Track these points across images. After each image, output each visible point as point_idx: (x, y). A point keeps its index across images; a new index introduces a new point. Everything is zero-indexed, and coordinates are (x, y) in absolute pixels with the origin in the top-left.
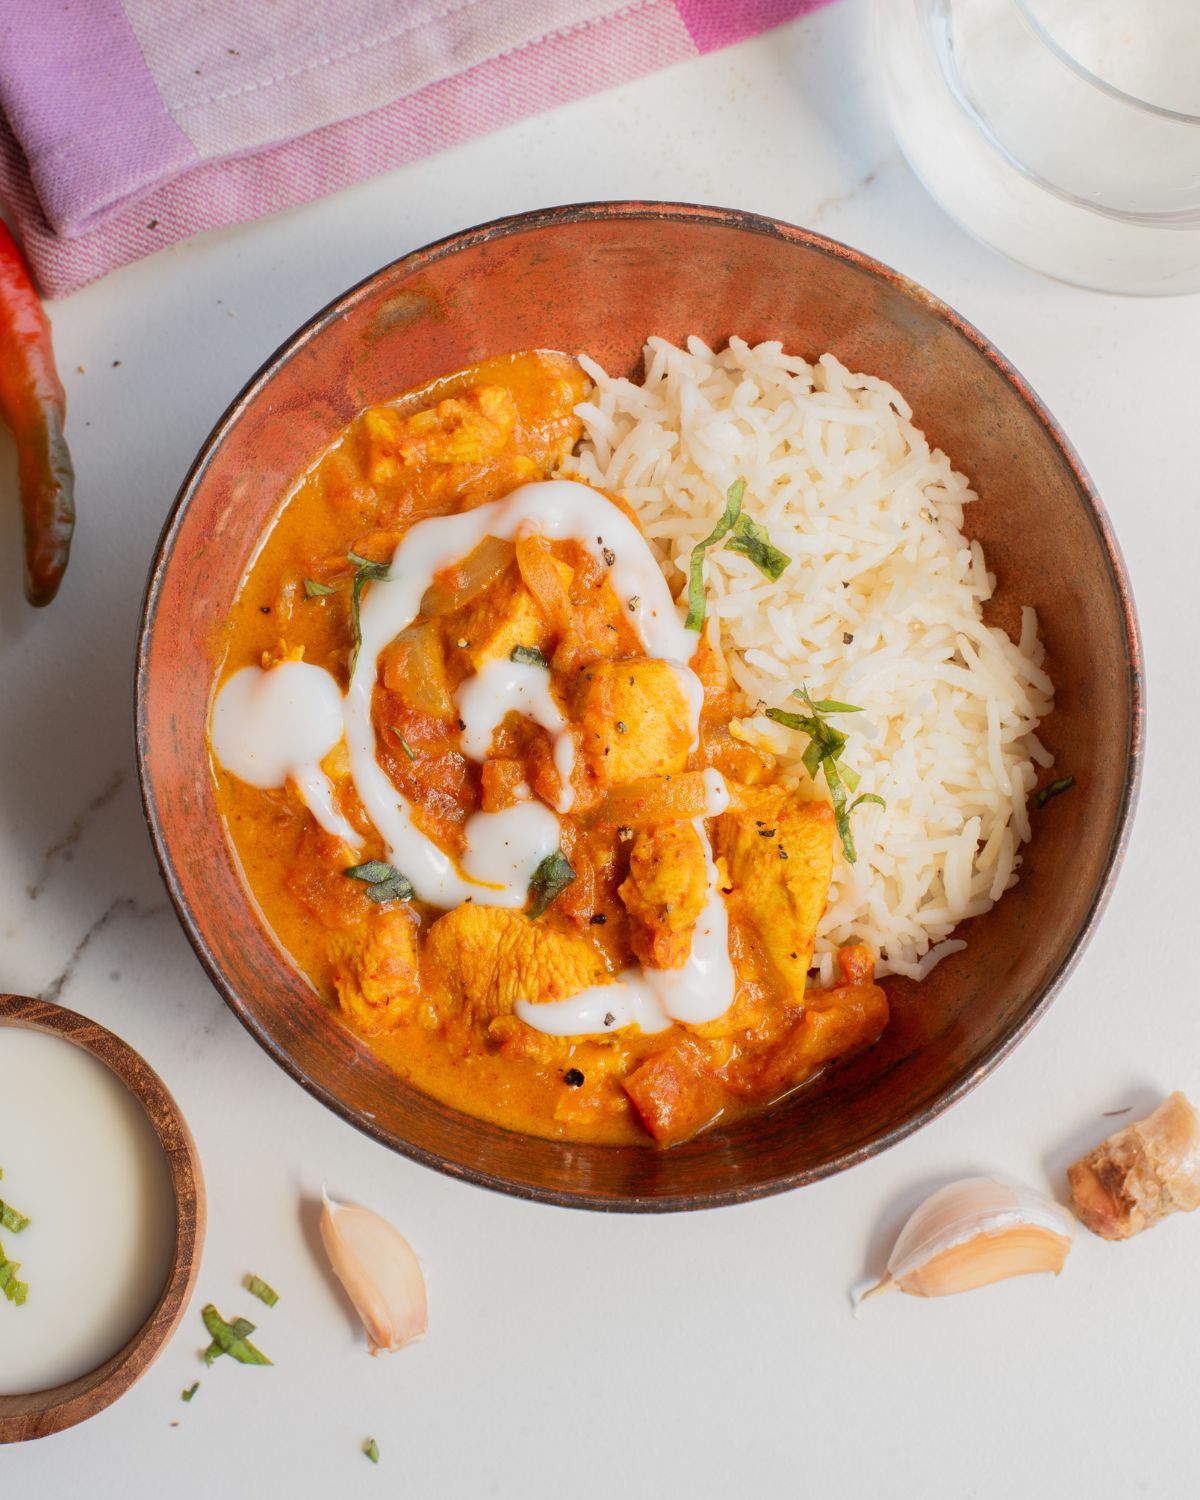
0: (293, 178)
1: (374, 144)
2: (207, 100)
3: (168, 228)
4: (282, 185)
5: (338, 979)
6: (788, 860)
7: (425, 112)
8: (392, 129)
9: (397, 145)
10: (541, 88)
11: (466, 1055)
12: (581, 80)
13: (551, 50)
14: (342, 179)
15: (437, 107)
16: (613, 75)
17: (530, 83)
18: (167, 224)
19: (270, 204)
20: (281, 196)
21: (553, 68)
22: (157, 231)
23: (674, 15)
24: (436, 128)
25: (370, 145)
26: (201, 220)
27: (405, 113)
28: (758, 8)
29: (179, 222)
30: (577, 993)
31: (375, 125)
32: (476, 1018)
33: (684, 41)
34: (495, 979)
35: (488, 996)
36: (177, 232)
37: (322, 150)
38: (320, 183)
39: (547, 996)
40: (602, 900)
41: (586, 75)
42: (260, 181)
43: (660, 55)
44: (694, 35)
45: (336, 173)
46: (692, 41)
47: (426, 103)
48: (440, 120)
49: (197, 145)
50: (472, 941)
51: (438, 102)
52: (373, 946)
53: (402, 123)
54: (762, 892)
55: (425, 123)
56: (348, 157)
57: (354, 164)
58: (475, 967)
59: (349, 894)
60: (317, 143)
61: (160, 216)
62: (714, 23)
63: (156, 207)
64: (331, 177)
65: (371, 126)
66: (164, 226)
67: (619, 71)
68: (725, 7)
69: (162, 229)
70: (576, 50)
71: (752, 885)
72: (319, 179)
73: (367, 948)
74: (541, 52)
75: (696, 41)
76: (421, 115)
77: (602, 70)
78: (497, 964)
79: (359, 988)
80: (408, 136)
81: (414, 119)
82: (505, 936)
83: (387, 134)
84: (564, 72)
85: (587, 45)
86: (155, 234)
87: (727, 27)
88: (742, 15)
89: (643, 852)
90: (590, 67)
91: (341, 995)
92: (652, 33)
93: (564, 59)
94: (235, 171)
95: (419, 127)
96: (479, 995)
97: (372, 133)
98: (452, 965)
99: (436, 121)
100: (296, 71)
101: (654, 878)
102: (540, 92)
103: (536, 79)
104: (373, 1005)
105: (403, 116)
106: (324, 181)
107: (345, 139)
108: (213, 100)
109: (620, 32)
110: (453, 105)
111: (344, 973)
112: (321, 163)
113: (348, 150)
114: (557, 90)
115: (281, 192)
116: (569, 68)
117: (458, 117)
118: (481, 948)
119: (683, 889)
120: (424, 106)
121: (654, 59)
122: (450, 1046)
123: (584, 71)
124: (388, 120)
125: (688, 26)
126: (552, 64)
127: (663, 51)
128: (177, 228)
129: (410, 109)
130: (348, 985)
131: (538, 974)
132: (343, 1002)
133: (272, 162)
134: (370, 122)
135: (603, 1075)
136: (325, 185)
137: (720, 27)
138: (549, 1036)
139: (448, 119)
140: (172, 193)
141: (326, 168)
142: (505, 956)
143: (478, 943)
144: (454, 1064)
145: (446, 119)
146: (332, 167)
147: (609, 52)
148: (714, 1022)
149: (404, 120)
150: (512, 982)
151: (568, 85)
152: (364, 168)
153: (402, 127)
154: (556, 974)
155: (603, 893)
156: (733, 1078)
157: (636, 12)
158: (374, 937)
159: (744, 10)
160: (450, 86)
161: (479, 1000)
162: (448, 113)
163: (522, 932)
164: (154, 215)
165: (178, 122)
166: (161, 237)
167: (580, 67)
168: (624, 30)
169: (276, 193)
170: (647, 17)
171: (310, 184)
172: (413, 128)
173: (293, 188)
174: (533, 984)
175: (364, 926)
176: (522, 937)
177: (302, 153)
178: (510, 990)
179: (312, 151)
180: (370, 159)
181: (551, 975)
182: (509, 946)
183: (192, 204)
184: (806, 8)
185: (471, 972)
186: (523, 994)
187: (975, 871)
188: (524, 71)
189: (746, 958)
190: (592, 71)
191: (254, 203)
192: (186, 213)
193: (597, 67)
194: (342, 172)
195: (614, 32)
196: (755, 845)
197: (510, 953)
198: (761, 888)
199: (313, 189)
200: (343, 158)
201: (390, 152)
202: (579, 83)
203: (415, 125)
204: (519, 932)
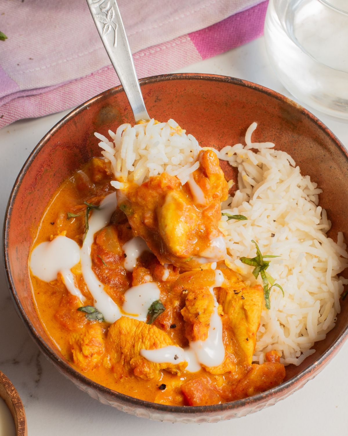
0: (53, 102)
1: (83, 91)
2: (22, 72)
3: (7, 117)
4: (49, 104)
5: (73, 349)
6: (245, 300)
7: (102, 80)
8: (90, 86)
9: (92, 91)
10: (144, 71)
11: (121, 378)
12: (159, 68)
13: (148, 58)
14: (72, 103)
15: (106, 78)
16: (171, 66)
17: (141, 70)
18: (7, 116)
19: (45, 111)
20: (49, 108)
21: (148, 64)
22: (3, 119)
23: (192, 45)
24: (106, 85)
25: (82, 91)
26: (20, 114)
27: (94, 81)
28: (223, 42)
29: (12, 115)
30: (164, 347)
31: (83, 84)
32: (126, 361)
33: (196, 54)
34: (133, 344)
35: (130, 351)
36: (11, 119)
37: (64, 93)
38: (64, 104)
39: (153, 347)
40: (175, 319)
41: (161, 66)
42: (41, 103)
43: (188, 59)
44: (200, 52)
45: (69, 100)
46: (199, 54)
47: (102, 77)
48: (107, 82)
49: (19, 84)
50: (125, 330)
51: (107, 76)
52: (87, 334)
53: (94, 84)
54: (235, 314)
55: (102, 84)
56: (74, 95)
57: (76, 97)
58: (126, 341)
59: (79, 317)
60: (62, 91)
61: (5, 114)
62: (207, 48)
63: (3, 111)
64: (67, 102)
65: (82, 85)
66: (6, 117)
67: (173, 65)
68: (211, 42)
69: (5, 118)
70: (157, 57)
71: (232, 311)
72: (63, 103)
73: (85, 335)
74: (144, 59)
75: (201, 54)
76: (100, 81)
77: (167, 64)
78: (134, 338)
79: (81, 350)
80: (96, 88)
81: (98, 82)
82: (138, 328)
83: (88, 88)
84: (152, 65)
85: (161, 56)
86: (3, 120)
87: (212, 49)
88: (217, 44)
89: (191, 297)
90: (162, 63)
91: (74, 355)
92: (185, 52)
93: (153, 61)
94: (32, 100)
95: (100, 85)
96: (127, 351)
97: (82, 87)
98: (117, 341)
99: (106, 83)
100: (54, 64)
101: (194, 305)
102: (144, 73)
103: (142, 68)
104: (86, 357)
105: (94, 82)
106: (65, 103)
107: (72, 89)
108: (24, 72)
109: (173, 51)
110: (112, 77)
111: (75, 346)
112: (64, 97)
113: (74, 93)
114: (150, 72)
115: (49, 107)
116: (154, 64)
117: (114, 81)
118: (128, 333)
119: (205, 307)
120: (102, 78)
121: (186, 61)
122: (115, 375)
123: (160, 65)
124: (88, 83)
125: (198, 49)
126: (148, 63)
127: (189, 58)
128: (11, 117)
129: (96, 79)
130: (77, 350)
131: (150, 340)
132: (75, 358)
133: (46, 97)
134: (81, 84)
135: (174, 387)
136: (65, 105)
137: (209, 49)
138: (153, 363)
139: (111, 82)
140: (9, 106)
141: (66, 99)
142: (137, 335)
143: (127, 331)
144: (116, 382)
145: (109, 82)
146: (68, 99)
147: (169, 58)
148: (217, 367)
149: (94, 83)
150: (140, 343)
151: (154, 70)
152: (80, 99)
153: (94, 85)
154: (156, 339)
155: (175, 316)
156: (224, 392)
157: (179, 44)
158: (88, 332)
159: (218, 42)
160: (111, 71)
161: (127, 353)
162: (110, 80)
163: (144, 326)
164: (2, 113)
165: (12, 78)
166: (5, 121)
167: (158, 63)
168: (174, 51)
169: (48, 107)
170: (182, 46)
171: (60, 104)
172: (97, 85)
173: (54, 106)
174: (147, 343)
175: (84, 329)
176: (144, 328)
177: (57, 95)
178: (139, 346)
179: (60, 94)
180: (82, 96)
181: (154, 340)
182: (139, 331)
183: (16, 109)
184: (241, 42)
185: (124, 342)
186: (144, 347)
187: (319, 323)
188: (138, 65)
189: (230, 343)
190: (163, 65)
191: (39, 110)
192: (14, 112)
193: (165, 63)
194: (72, 100)
195: (170, 51)
196: (233, 297)
197: (139, 334)
198: (235, 311)
199: (61, 106)
200: (72, 95)
201: (89, 94)
202: (159, 69)
203: (98, 84)
204: (143, 326)
